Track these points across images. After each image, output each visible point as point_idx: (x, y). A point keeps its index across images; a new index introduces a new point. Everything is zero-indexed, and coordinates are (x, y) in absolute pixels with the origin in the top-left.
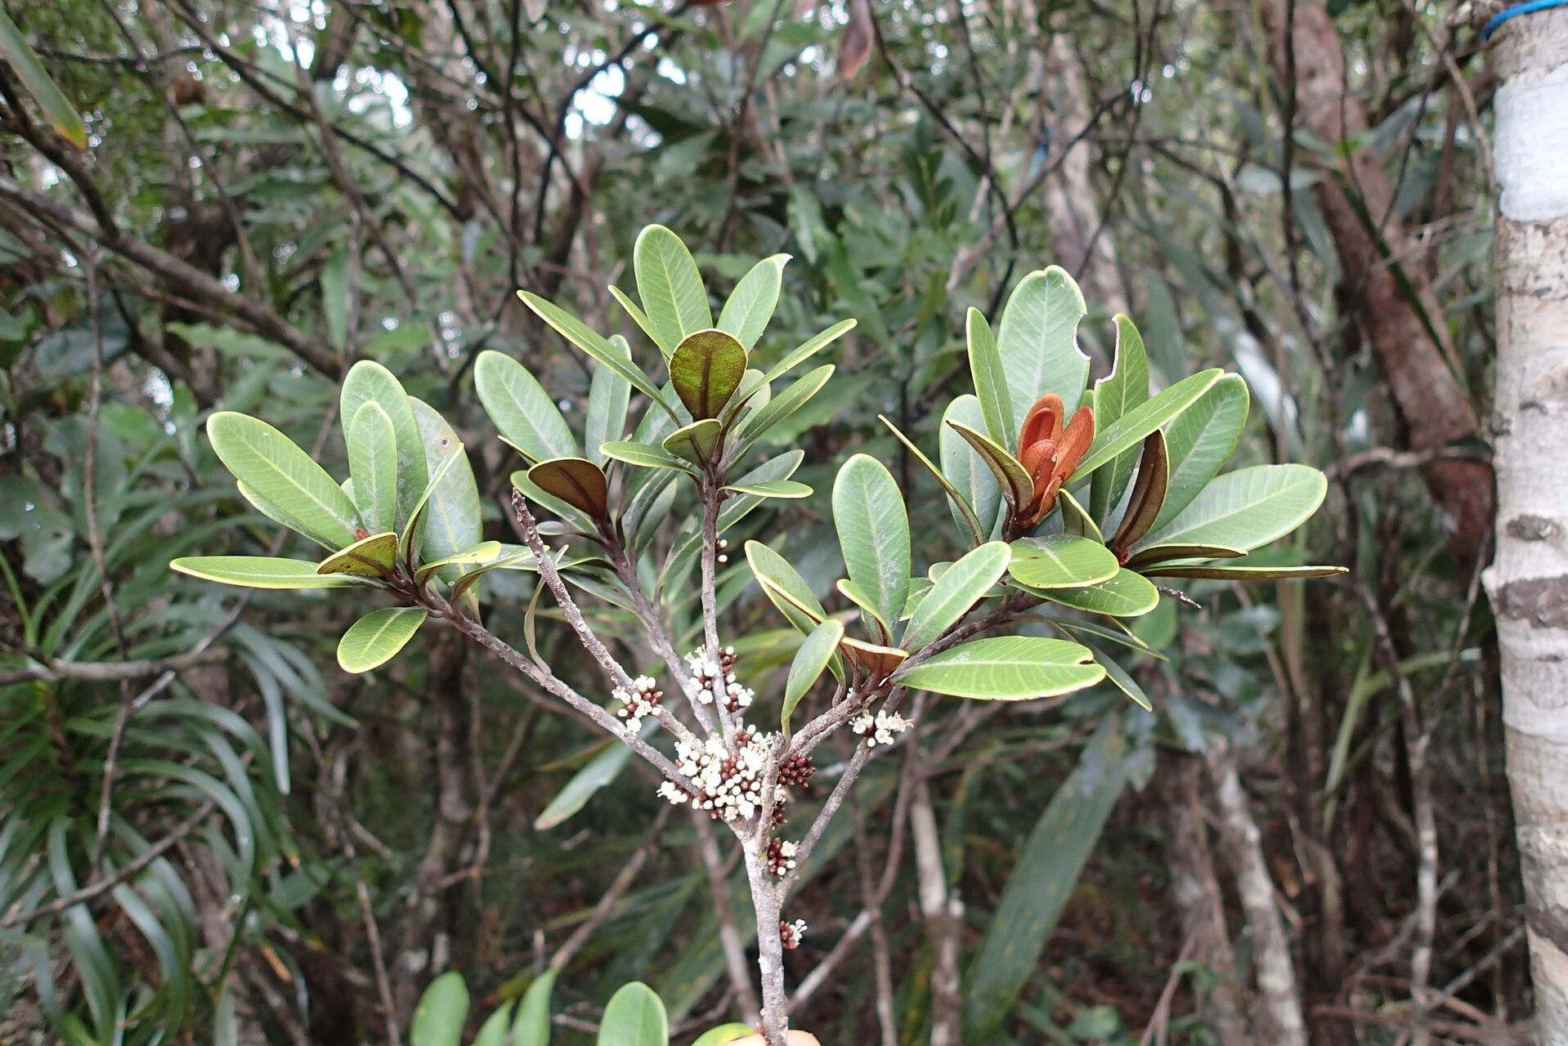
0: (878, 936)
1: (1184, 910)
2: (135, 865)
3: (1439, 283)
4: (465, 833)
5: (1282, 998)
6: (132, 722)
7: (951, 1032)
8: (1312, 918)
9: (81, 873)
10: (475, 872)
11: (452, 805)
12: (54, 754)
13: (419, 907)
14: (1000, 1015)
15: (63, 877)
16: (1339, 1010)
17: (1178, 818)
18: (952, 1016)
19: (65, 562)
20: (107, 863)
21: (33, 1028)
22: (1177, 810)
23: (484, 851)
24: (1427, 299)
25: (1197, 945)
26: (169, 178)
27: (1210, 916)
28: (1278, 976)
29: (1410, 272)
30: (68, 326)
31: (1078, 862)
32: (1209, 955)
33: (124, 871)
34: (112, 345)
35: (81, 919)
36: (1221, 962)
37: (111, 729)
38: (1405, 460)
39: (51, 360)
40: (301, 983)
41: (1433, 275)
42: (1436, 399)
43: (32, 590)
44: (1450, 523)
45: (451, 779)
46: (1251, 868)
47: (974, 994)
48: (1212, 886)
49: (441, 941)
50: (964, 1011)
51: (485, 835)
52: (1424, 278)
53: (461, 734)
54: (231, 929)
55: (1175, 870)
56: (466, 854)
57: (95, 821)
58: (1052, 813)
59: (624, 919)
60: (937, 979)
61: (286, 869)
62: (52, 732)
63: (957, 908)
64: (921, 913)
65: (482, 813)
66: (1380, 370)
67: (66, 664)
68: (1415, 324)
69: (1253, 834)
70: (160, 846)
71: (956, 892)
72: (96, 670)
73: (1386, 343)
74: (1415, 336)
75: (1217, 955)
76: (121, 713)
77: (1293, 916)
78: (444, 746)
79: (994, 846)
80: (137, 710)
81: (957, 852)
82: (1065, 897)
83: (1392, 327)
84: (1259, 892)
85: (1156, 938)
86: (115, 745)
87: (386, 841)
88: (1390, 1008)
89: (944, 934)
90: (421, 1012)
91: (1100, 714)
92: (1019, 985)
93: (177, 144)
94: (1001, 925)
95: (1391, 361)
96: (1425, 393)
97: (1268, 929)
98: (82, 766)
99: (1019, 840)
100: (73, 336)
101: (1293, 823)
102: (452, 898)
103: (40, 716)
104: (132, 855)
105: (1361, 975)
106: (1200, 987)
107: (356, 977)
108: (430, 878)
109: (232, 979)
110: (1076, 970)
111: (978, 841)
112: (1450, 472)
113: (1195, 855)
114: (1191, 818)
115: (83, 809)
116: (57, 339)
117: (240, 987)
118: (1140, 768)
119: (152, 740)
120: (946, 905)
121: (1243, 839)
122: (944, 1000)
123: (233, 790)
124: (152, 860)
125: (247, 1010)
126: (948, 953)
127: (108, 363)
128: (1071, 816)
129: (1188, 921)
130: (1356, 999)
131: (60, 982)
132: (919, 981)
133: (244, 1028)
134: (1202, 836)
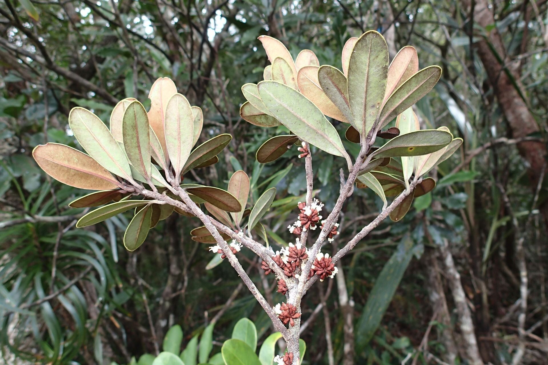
0: (325, 312)
1: (433, 303)
2: (65, 288)
3: (522, 78)
4: (179, 279)
5: (469, 333)
6: (62, 238)
7: (351, 346)
8: (478, 306)
9: (46, 290)
10: (183, 291)
11: (174, 268)
12: (36, 250)
13: (164, 304)
14: (368, 340)
15: (40, 292)
16: (489, 338)
17: (430, 271)
18: (351, 341)
19: (38, 184)
20: (56, 288)
21: (32, 347)
22: (430, 268)
23: (186, 284)
24: (519, 83)
25: (438, 315)
26: (70, 54)
27: (442, 305)
28: (467, 326)
29: (513, 73)
30: (36, 102)
31: (395, 286)
32: (442, 319)
33: (61, 290)
34: (51, 109)
35: (47, 307)
36: (447, 322)
37: (56, 240)
38: (511, 141)
39: (31, 114)
40: (123, 331)
41: (521, 75)
42: (522, 120)
43: (27, 193)
44: (528, 164)
45: (174, 260)
46: (457, 287)
47: (359, 333)
48: (442, 295)
49: (172, 317)
50: (355, 339)
51: (186, 278)
52: (517, 76)
53: (177, 244)
54: (99, 312)
55: (429, 289)
56: (179, 287)
57: (50, 273)
58: (385, 269)
59: (235, 308)
60: (346, 328)
61: (118, 290)
62: (35, 242)
63: (352, 303)
64: (339, 305)
65: (185, 272)
66: (501, 110)
67: (40, 217)
68: (515, 93)
69: (458, 276)
70: (73, 282)
71: (352, 298)
72: (50, 219)
73: (503, 100)
74: (514, 97)
75: (445, 319)
76: (58, 235)
77: (472, 306)
78: (171, 248)
79: (364, 282)
80: (64, 234)
81: (352, 284)
82: (391, 299)
83: (505, 94)
84: (460, 296)
85: (421, 315)
86: (57, 246)
87: (151, 285)
88: (506, 338)
89: (348, 312)
90: (166, 339)
91: (404, 232)
92: (375, 330)
93: (73, 42)
94: (368, 309)
95: (505, 107)
96: (518, 117)
97: (464, 309)
98: (46, 254)
99: (373, 280)
100: (39, 106)
101: (471, 272)
102: (175, 301)
103: (31, 237)
104: (64, 284)
105: (496, 326)
106: (439, 331)
107: (142, 329)
108: (167, 294)
109: (100, 330)
110: (393, 326)
111: (359, 280)
112: (527, 146)
113: (437, 284)
114: (435, 271)
115: (46, 269)
116: (33, 108)
117: (103, 332)
118: (419, 251)
119: (69, 244)
120: (348, 302)
121: (454, 278)
122: (348, 335)
123: (99, 261)
124: (71, 286)
125: (106, 340)
126: (349, 319)
127: (51, 116)
128: (392, 270)
129: (434, 307)
130: (495, 334)
131: (41, 331)
132: (339, 329)
133: (104, 347)
134: (439, 277)
